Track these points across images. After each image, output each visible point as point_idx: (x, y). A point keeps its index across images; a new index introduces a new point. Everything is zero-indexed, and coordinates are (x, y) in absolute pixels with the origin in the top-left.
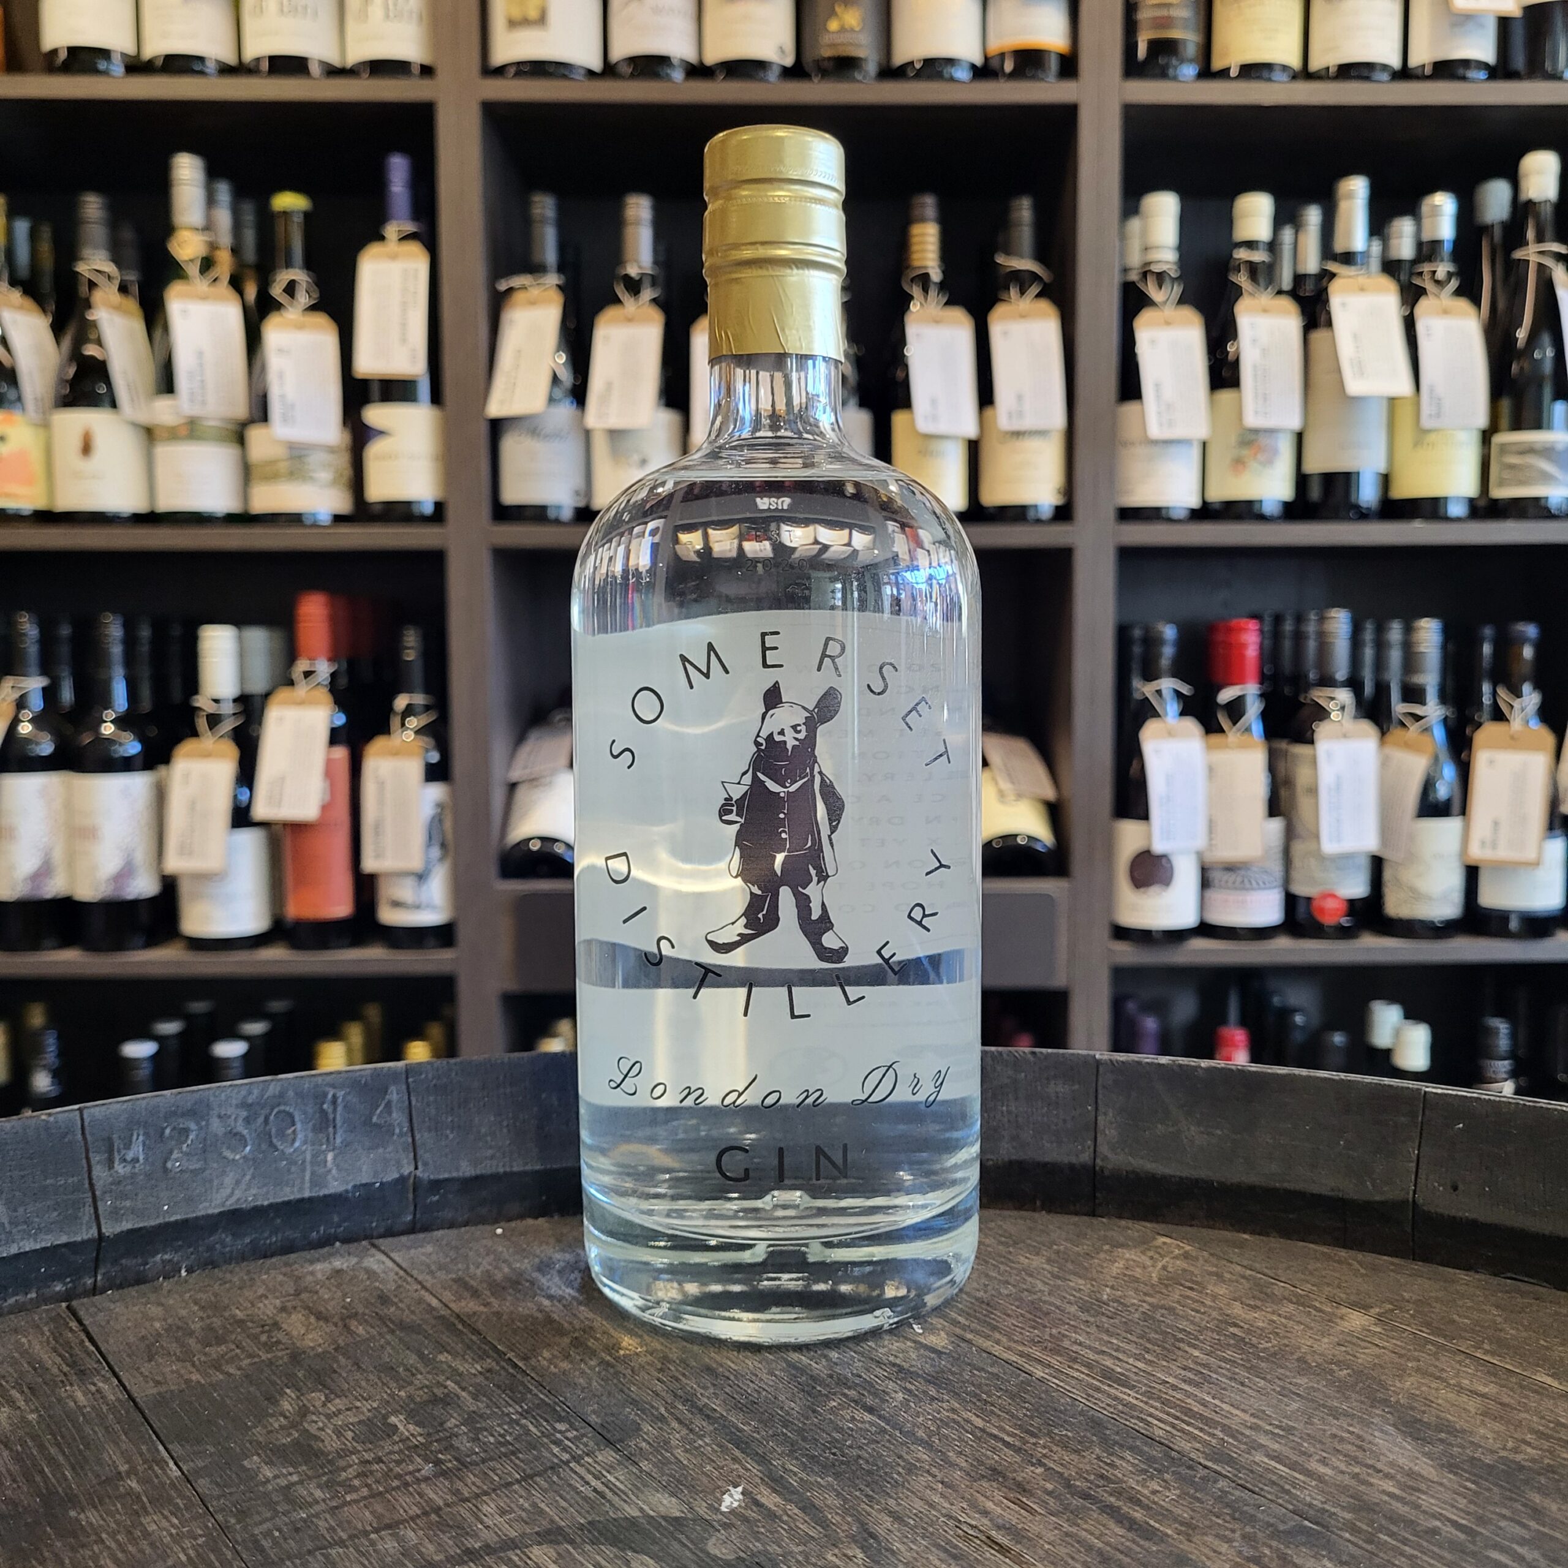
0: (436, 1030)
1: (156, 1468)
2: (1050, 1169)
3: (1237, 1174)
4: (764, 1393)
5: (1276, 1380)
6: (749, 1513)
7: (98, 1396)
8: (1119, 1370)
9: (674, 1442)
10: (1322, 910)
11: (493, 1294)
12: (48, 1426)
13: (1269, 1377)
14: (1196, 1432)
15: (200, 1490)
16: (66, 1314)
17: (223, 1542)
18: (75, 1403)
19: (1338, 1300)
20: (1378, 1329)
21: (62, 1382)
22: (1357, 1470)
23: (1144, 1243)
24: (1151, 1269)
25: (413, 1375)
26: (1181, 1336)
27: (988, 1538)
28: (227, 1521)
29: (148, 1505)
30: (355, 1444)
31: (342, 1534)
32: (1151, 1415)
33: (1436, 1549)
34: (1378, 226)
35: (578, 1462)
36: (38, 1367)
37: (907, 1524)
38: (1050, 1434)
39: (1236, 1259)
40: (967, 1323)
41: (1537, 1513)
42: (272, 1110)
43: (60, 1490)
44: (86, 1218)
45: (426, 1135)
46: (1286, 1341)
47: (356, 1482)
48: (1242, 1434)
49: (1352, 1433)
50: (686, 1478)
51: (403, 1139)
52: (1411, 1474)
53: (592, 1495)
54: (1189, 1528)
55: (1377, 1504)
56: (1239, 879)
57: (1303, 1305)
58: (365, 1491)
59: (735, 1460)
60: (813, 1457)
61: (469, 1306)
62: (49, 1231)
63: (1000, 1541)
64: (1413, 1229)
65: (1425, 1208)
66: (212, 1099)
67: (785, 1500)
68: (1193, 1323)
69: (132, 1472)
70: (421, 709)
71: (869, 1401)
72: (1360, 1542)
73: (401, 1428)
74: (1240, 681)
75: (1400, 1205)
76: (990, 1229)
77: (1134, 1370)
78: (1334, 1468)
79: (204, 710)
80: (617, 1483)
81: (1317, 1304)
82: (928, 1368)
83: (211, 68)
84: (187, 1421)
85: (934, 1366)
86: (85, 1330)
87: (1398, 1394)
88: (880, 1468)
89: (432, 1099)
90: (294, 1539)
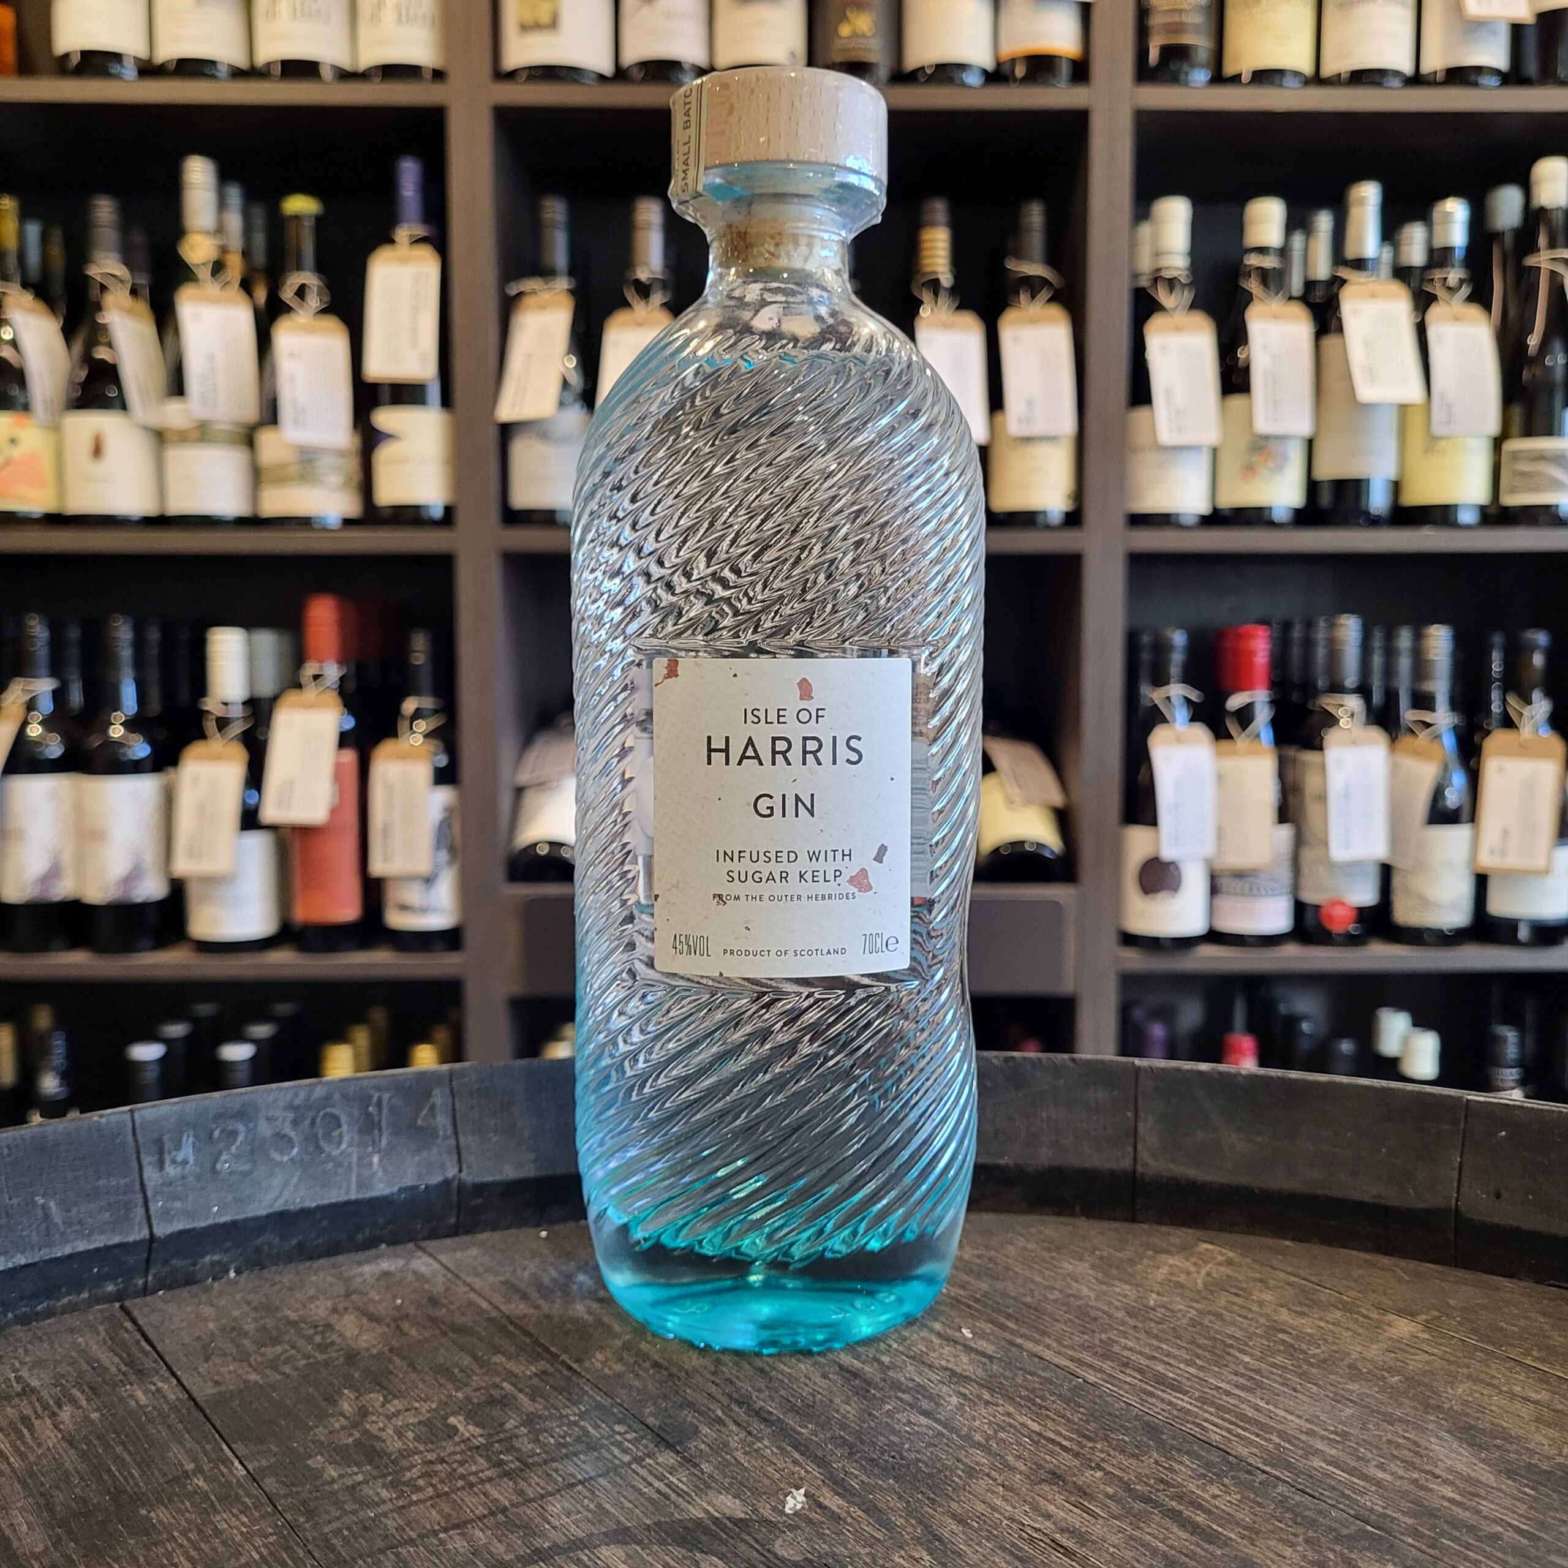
0: (442, 1034)
1: (222, 1467)
2: (1090, 1176)
3: (1278, 1181)
4: (819, 1396)
5: (1328, 1386)
6: (812, 1515)
7: (157, 1394)
8: (1171, 1375)
9: (733, 1445)
10: (1330, 918)
11: (541, 1296)
12: (111, 1424)
13: (1321, 1383)
14: (1253, 1437)
15: (266, 1489)
16: (119, 1314)
17: (294, 1540)
18: (137, 1403)
19: (1384, 1307)
20: (1427, 1336)
21: (122, 1381)
22: (1415, 1476)
23: (1185, 1249)
24: (1195, 1275)
25: (469, 1376)
26: (1230, 1342)
27: (1053, 1541)
28: (296, 1520)
29: (217, 1504)
30: (416, 1444)
31: (411, 1533)
32: (1206, 1420)
33: (1499, 1555)
35: (639, 1464)
36: (98, 1368)
37: (971, 1527)
38: (1106, 1438)
39: (1279, 1265)
40: (1016, 1328)
42: (319, 1112)
43: (128, 1488)
44: (138, 1219)
45: (470, 1138)
46: (1335, 1348)
47: (421, 1482)
48: (1299, 1439)
49: (1408, 1439)
50: (747, 1480)
51: (447, 1142)
52: (1469, 1480)
53: (655, 1496)
54: (1252, 1533)
55: (1439, 1510)
56: (1247, 886)
57: (1349, 1311)
58: (430, 1491)
59: (796, 1462)
60: (873, 1460)
61: (517, 1308)
62: (102, 1232)
63: (1065, 1544)
64: (1455, 1236)
65: (1469, 1216)
66: (260, 1101)
67: (848, 1502)
68: (1241, 1329)
69: (199, 1470)
70: (429, 713)
71: (925, 1404)
72: (1424, 1547)
73: (461, 1428)
74: (1249, 687)
75: (1443, 1212)
76: (1032, 1235)
77: (1186, 1375)
78: (1392, 1474)
79: (212, 714)
80: (680, 1485)
81: (1364, 1312)
82: (980, 1372)
83: (223, 71)
84: (249, 1421)
85: (986, 1371)
86: (140, 1329)
87: (1450, 1401)
88: (940, 1471)
89: (475, 1101)
90: (364, 1538)
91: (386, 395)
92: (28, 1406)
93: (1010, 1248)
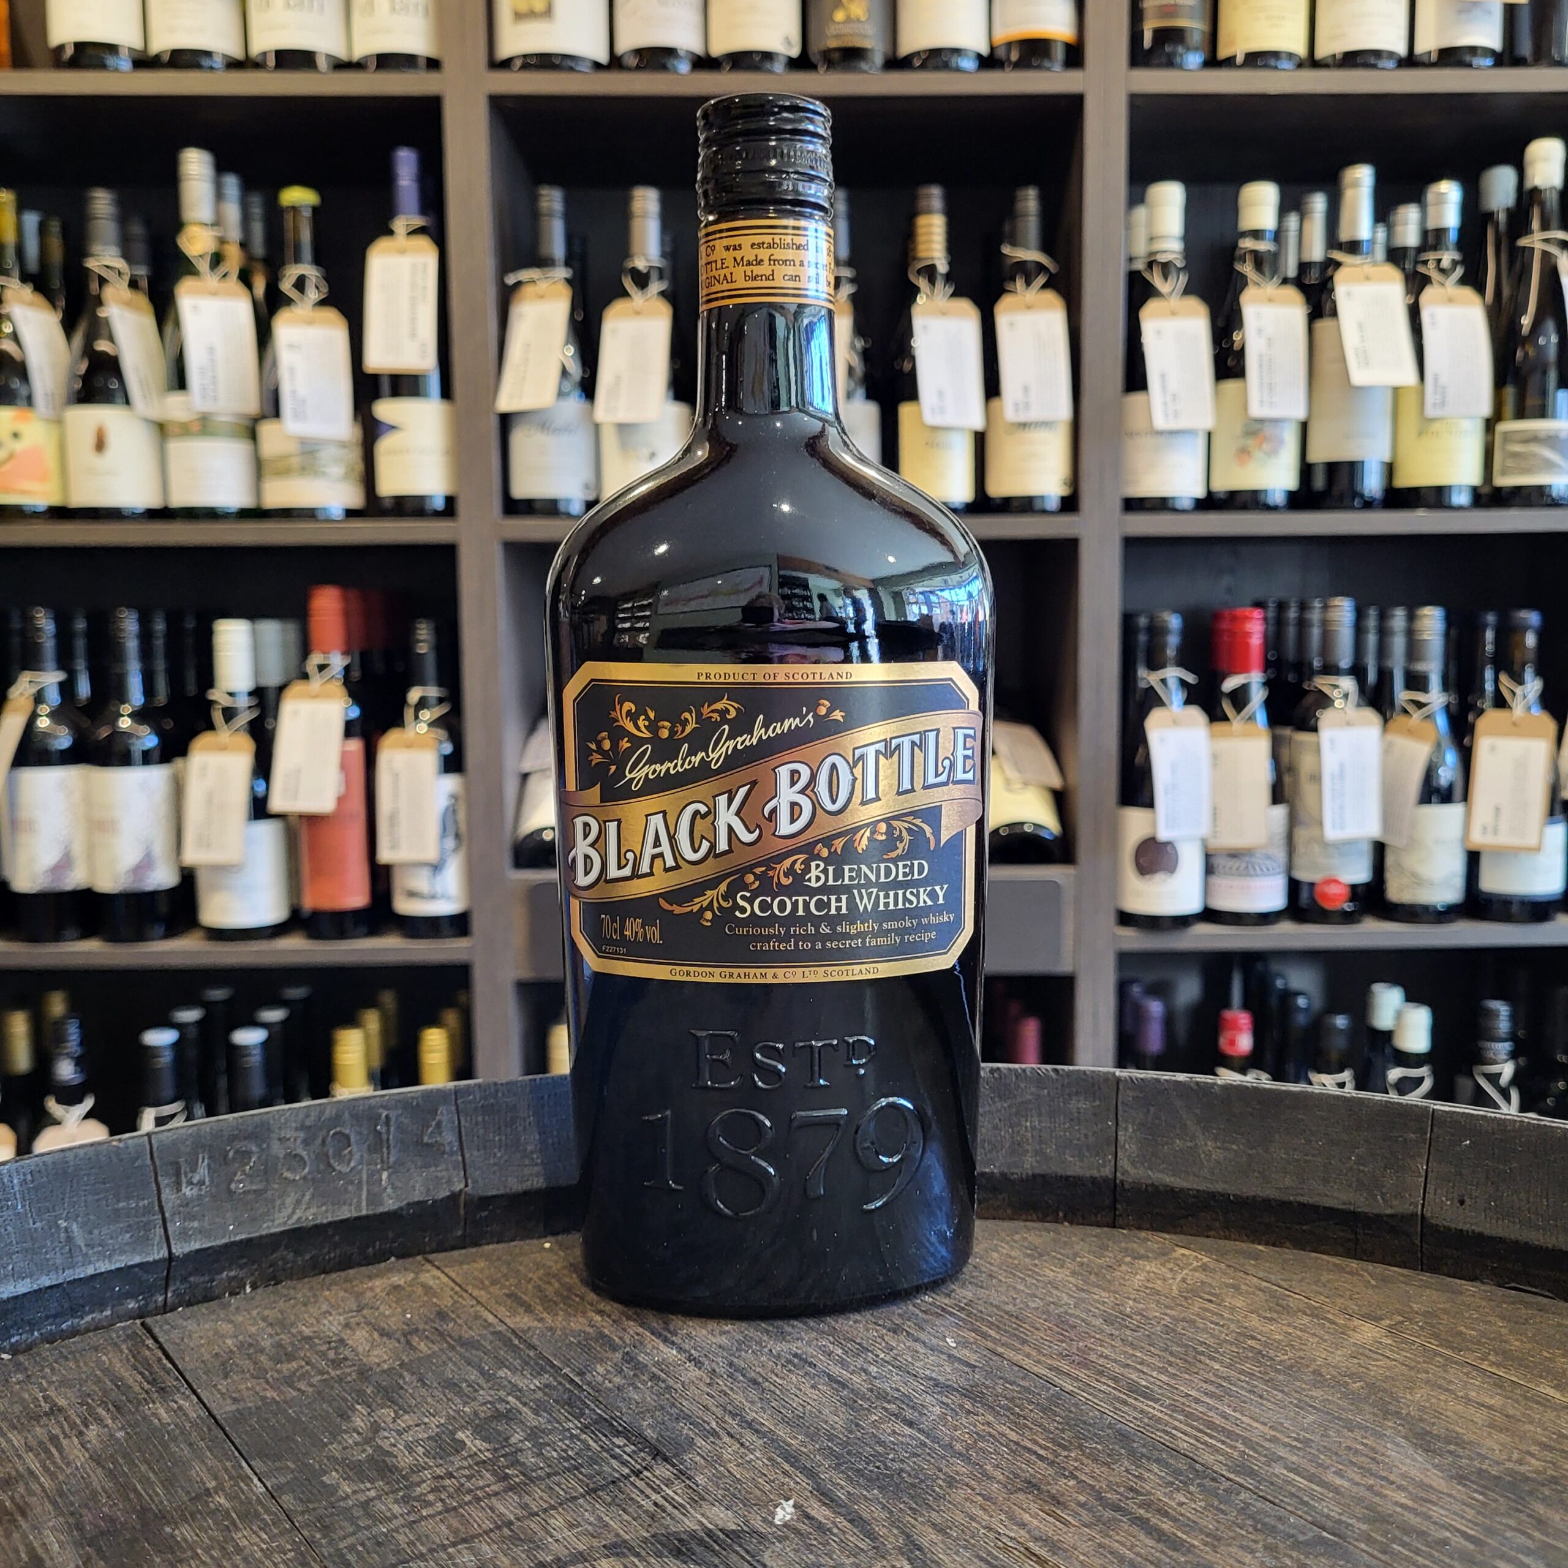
0: (451, 1017)
1: (242, 1484)
2: (1072, 1182)
3: (1251, 1188)
4: (809, 1407)
5: (1293, 1393)
6: (800, 1526)
7: (180, 1413)
8: (1144, 1383)
9: (726, 1456)
10: (1324, 896)
11: (545, 1309)
12: (136, 1443)
13: (1286, 1389)
14: (1219, 1445)
15: (285, 1506)
16: (141, 1331)
17: (311, 1556)
18: (159, 1420)
19: (1350, 1312)
20: (1389, 1342)
21: (145, 1399)
22: (1371, 1482)
23: (1163, 1254)
24: (1171, 1281)
25: (476, 1391)
26: (1201, 1348)
27: (1026, 1549)
28: (313, 1537)
29: (238, 1521)
30: (427, 1460)
31: (422, 1548)
32: (1175, 1428)
34: (1383, 213)
35: (637, 1476)
36: (122, 1386)
37: (950, 1537)
38: (1080, 1447)
39: (1251, 1270)
40: (997, 1336)
41: (1541, 1523)
42: (329, 1131)
43: (153, 1507)
44: (157, 1239)
45: (476, 1153)
46: (1302, 1354)
47: (431, 1497)
48: (1262, 1446)
49: (1365, 1445)
50: (740, 1491)
51: (453, 1158)
52: (1422, 1485)
53: (652, 1508)
54: (1215, 1540)
55: (1391, 1516)
56: (1243, 865)
57: (1317, 1316)
58: (439, 1506)
59: (785, 1473)
60: (858, 1470)
61: (524, 1321)
62: (122, 1252)
63: (1037, 1553)
64: (1421, 1242)
65: (1433, 1221)
66: (271, 1122)
67: (835, 1512)
68: (1213, 1336)
69: (220, 1488)
70: (434, 701)
71: (909, 1414)
72: (1376, 1553)
73: (469, 1443)
74: (1245, 669)
75: (1409, 1218)
76: (1015, 1242)
77: (1158, 1383)
78: (1350, 1480)
79: (220, 704)
80: (676, 1497)
81: (1330, 1316)
82: (962, 1382)
83: (218, 62)
84: (267, 1438)
85: (968, 1380)
86: (161, 1347)
87: (1409, 1407)
88: (922, 1481)
89: (480, 1119)
90: (377, 1553)
91: (385, 386)
92: (55, 1426)
93: (995, 1255)
